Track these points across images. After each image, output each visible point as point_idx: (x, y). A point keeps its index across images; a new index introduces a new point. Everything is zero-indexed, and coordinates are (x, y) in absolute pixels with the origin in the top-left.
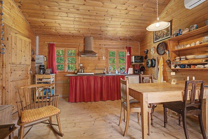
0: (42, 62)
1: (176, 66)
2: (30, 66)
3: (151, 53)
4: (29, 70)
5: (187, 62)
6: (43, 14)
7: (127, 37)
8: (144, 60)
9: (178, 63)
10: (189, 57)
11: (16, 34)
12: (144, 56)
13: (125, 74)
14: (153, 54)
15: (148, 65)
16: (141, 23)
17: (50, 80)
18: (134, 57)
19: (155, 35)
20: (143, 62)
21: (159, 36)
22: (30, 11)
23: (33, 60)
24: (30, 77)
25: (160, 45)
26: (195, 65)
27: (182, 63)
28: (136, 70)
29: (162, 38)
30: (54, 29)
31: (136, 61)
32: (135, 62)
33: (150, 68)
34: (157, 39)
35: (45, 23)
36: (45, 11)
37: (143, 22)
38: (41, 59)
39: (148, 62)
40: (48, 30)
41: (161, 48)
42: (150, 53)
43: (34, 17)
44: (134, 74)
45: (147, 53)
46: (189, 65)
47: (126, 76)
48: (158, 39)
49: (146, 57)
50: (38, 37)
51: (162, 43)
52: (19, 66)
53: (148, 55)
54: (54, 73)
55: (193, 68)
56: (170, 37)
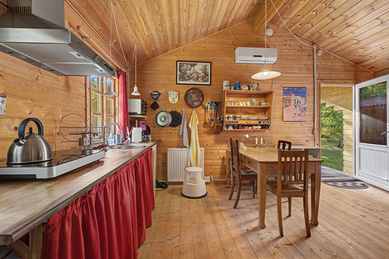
3: (170, 99)
8: (148, 111)
12: (149, 103)
15: (163, 121)
18: (140, 100)
21: (188, 76)
25: (192, 91)
26: (251, 126)
27: (240, 122)
29: (194, 81)
34: (183, 79)
39: (164, 117)
41: (194, 97)
42: (167, 100)
45: (157, 98)
48: (187, 80)
49: (156, 106)
51: (195, 89)
53: (161, 103)
55: (246, 129)
56: (210, 85)
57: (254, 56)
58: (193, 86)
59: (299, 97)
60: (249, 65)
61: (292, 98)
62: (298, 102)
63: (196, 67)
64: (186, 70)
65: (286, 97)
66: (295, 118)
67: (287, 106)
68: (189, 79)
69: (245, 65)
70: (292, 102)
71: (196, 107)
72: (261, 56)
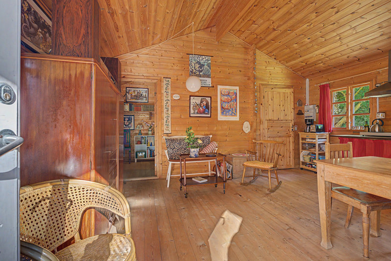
0: (311, 114)
2: (293, 121)
4: (291, 126)
6: (296, 54)
11: (273, 88)
17: (314, 141)
22: (284, 57)
23: (300, 113)
24: (292, 135)
30: (320, 63)
35: (306, 61)
36: (296, 49)
38: (311, 111)
40: (313, 67)
43: (290, 61)
50: (307, 80)
52: (277, 122)
54: (328, 131)
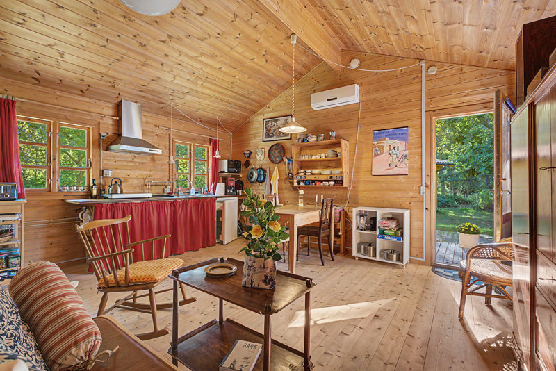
1: (299, 182)
3: (258, 157)
5: (312, 178)
7: (216, 120)
8: (243, 168)
9: (303, 178)
10: (315, 171)
12: (243, 161)
13: (210, 194)
14: (260, 159)
15: (251, 178)
16: (247, 103)
18: (226, 161)
19: (266, 128)
20: (239, 172)
21: (272, 133)
25: (274, 147)
26: (322, 181)
27: (308, 178)
28: (230, 188)
29: (277, 136)
31: (231, 169)
32: (229, 172)
33: (254, 184)
34: (268, 136)
37: (250, 101)
39: (252, 174)
41: (276, 153)
42: (256, 158)
44: (227, 195)
45: (249, 157)
46: (313, 181)
47: (218, 199)
48: (271, 137)
49: (247, 164)
51: (278, 144)
53: (251, 161)
55: (318, 184)
56: (291, 139)
57: (328, 100)
58: (275, 142)
59: (396, 141)
60: (329, 110)
61: (386, 144)
62: (394, 148)
63: (278, 122)
64: (271, 127)
65: (376, 143)
66: (390, 171)
67: (378, 155)
68: (273, 136)
69: (325, 111)
70: (386, 149)
71: (278, 163)
72: (336, 99)
